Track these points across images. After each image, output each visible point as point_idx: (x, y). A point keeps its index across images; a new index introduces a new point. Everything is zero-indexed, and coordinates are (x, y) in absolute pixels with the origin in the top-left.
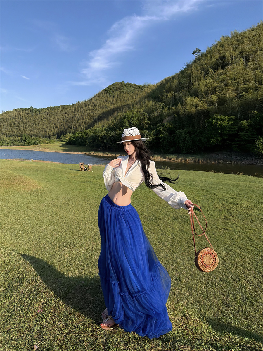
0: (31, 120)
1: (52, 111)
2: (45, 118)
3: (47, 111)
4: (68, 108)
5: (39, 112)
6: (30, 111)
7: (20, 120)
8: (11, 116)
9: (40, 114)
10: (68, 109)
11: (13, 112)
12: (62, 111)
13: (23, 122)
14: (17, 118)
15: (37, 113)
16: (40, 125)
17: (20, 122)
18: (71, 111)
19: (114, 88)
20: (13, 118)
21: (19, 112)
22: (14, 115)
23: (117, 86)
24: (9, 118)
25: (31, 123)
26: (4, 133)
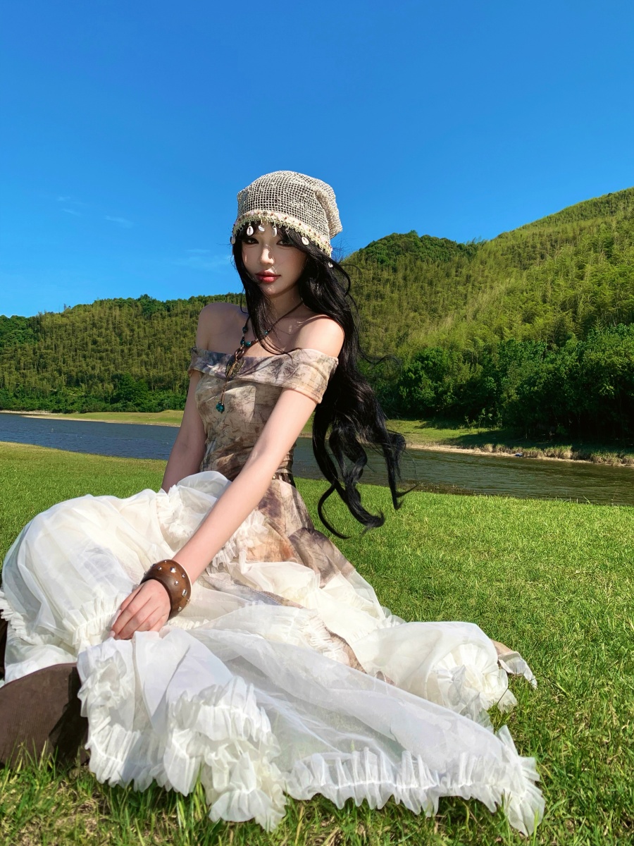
0: (145, 332)
3: (190, 307)
5: (169, 310)
6: (140, 307)
7: (113, 333)
8: (88, 319)
9: (170, 316)
11: (93, 310)
13: (121, 339)
15: (163, 313)
16: (173, 349)
17: (113, 338)
19: (392, 247)
20: (94, 325)
21: (110, 308)
22: (96, 318)
23: (399, 243)
24: (82, 326)
25: (147, 341)
26: (65, 369)
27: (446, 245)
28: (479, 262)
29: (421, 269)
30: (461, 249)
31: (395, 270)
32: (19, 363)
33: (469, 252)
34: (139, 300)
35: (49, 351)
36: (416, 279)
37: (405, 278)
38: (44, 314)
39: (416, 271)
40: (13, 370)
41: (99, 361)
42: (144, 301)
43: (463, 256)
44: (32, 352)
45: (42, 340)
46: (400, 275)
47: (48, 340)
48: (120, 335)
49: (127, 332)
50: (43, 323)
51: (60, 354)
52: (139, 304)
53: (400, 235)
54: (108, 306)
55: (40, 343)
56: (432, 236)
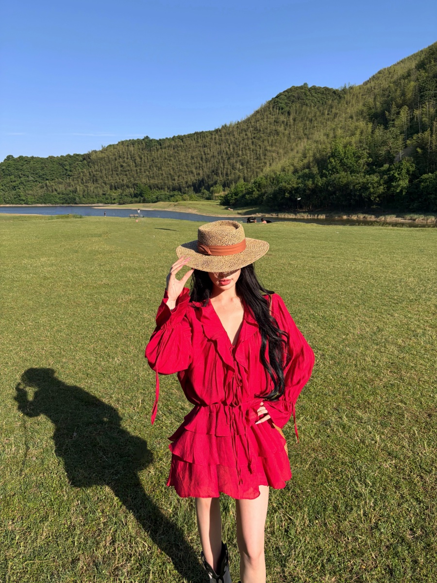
0: (148, 159)
1: (182, 143)
2: (171, 157)
3: (173, 143)
4: (207, 137)
5: (161, 145)
6: (144, 144)
7: (131, 161)
8: (116, 153)
9: (161, 148)
10: (208, 139)
11: (118, 147)
12: (198, 142)
13: (135, 163)
14: (126, 156)
15: (158, 147)
16: (163, 168)
17: (131, 163)
18: (214, 141)
19: (289, 97)
20: (120, 157)
21: (128, 146)
22: (121, 152)
23: (295, 94)
24: (113, 157)
25: (149, 164)
26: (108, 182)
27: (326, 92)
28: (345, 102)
32: (82, 180)
34: (143, 139)
35: (98, 173)
37: (294, 120)
38: (91, 151)
39: (302, 113)
40: (80, 184)
41: (125, 177)
42: (146, 140)
43: (335, 99)
44: (88, 174)
45: (93, 167)
46: (292, 117)
47: (96, 166)
48: (135, 161)
49: (138, 159)
50: (91, 158)
51: (104, 174)
52: (143, 142)
53: (296, 87)
54: (126, 144)
55: (92, 169)
56: (317, 86)
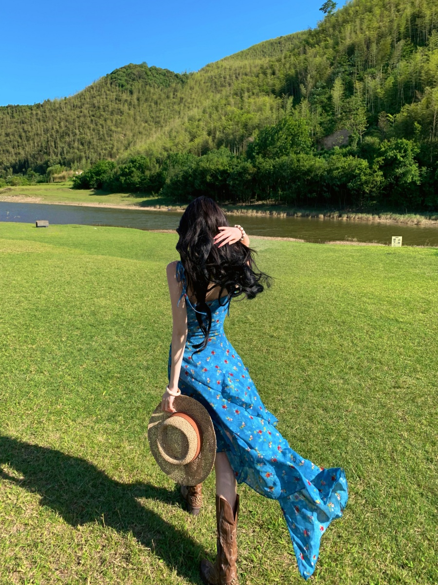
10: (27, 114)
19: (129, 74)
23: (135, 72)
27: (167, 74)
28: (189, 88)
29: (149, 92)
30: (177, 77)
31: (131, 92)
33: (182, 80)
36: (146, 100)
37: (138, 100)
39: (146, 93)
43: (178, 83)
46: (135, 96)
53: (135, 65)
56: (157, 67)
